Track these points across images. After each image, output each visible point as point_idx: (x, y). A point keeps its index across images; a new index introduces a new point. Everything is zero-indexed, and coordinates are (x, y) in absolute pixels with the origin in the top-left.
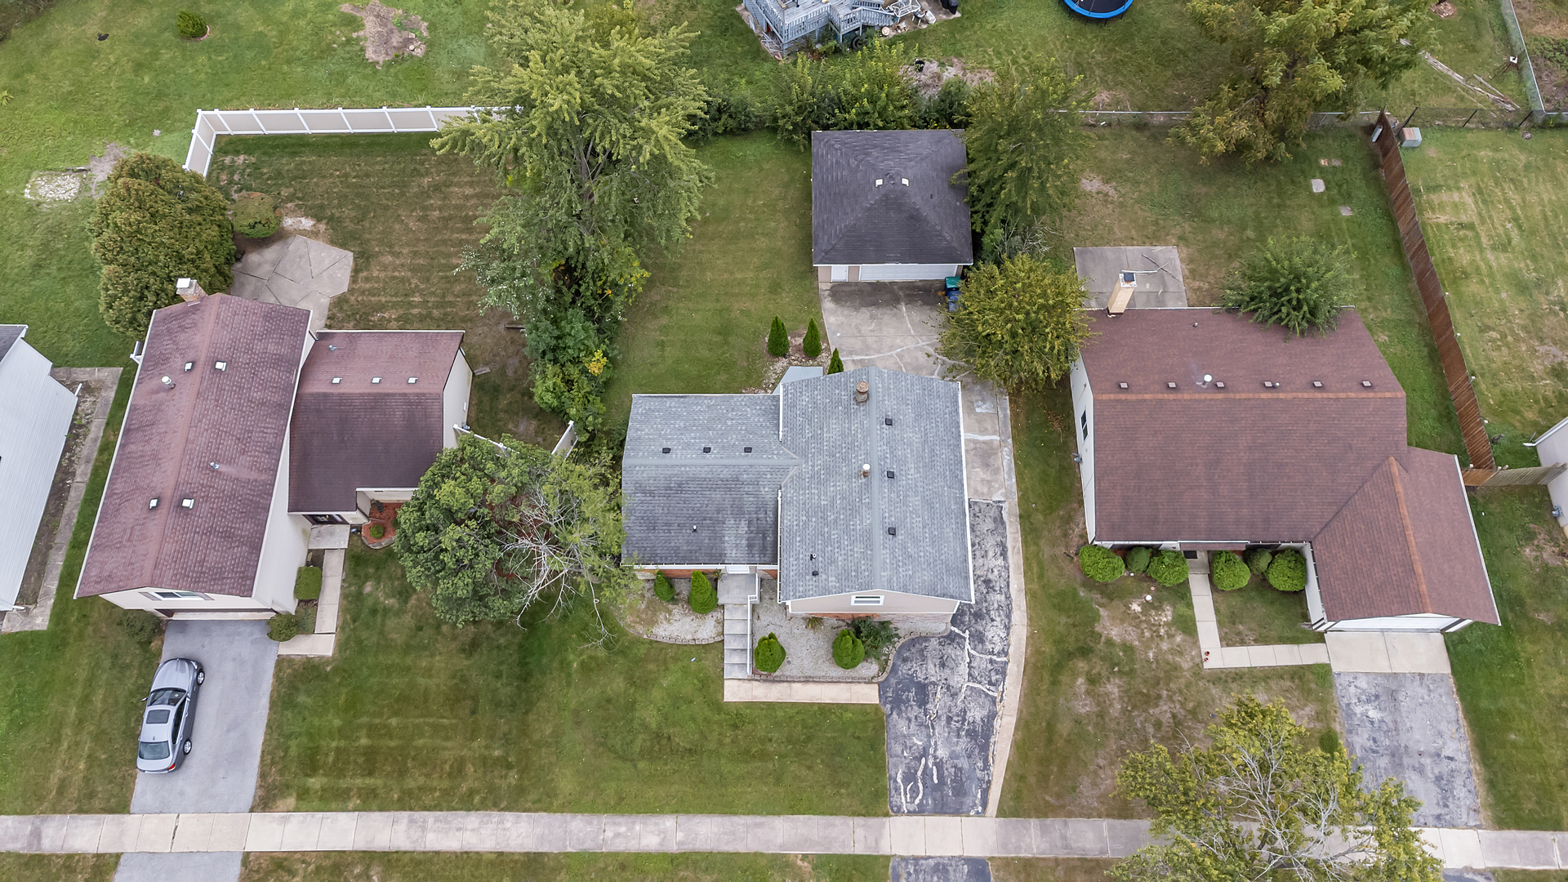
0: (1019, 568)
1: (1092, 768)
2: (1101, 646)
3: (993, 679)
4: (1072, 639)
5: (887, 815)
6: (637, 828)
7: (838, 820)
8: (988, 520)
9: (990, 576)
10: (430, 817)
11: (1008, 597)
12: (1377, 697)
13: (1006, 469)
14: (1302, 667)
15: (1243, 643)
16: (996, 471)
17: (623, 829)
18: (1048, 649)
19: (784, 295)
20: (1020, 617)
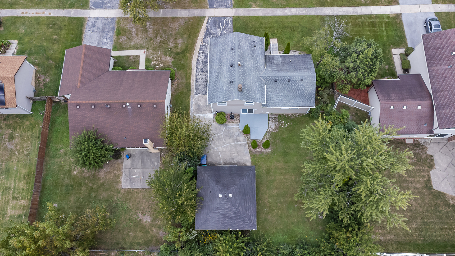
0: (193, 76)
1: (180, 27)
2: (173, 55)
3: (203, 47)
4: (180, 57)
5: (233, 16)
6: (297, 13)
7: (246, 15)
8: (200, 89)
9: (201, 73)
10: (352, 14)
11: (197, 67)
12: (103, 44)
13: (193, 105)
14: (120, 50)
15: (134, 56)
16: (196, 104)
17: (301, 12)
18: (188, 55)
19: (265, 169)
20: (194, 62)
